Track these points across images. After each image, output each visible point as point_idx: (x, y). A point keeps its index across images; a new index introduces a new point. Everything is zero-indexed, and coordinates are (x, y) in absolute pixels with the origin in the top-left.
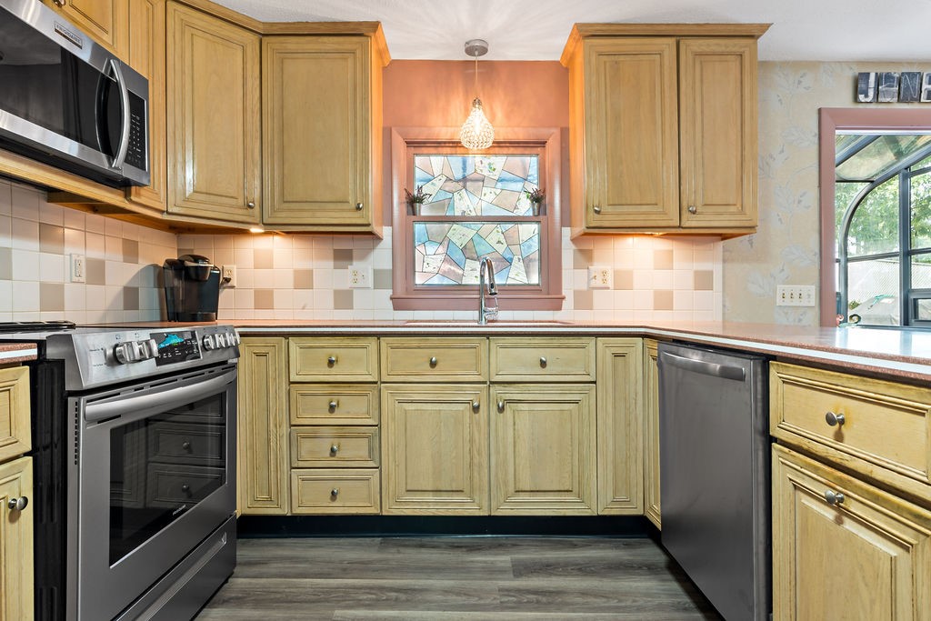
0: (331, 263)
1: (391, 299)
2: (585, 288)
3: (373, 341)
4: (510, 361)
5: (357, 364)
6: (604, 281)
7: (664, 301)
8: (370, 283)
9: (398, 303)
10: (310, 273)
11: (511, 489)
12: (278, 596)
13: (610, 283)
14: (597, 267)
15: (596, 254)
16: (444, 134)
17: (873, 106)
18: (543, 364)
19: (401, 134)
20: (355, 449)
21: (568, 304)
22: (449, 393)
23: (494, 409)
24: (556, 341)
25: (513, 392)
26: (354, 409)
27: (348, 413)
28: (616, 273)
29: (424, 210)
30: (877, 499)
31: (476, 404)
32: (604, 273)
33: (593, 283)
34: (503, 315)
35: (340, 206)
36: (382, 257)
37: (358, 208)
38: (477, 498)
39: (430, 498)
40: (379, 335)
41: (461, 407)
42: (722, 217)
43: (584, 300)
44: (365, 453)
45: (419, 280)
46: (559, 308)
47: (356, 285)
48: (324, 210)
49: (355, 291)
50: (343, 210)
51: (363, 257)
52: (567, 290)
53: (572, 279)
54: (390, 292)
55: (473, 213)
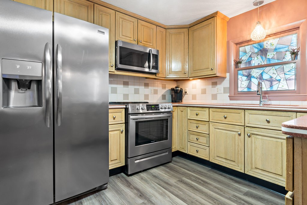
0: (211, 86)
1: (229, 96)
3: (208, 109)
8: (222, 91)
9: (231, 98)
10: (205, 89)
12: (175, 170)
16: (248, 39)
18: (268, 122)
19: (233, 42)
20: (203, 140)
22: (230, 127)
23: (246, 136)
24: (275, 113)
25: (255, 131)
26: (203, 129)
27: (201, 129)
29: (242, 66)
31: (239, 133)
35: (207, 70)
36: (226, 83)
37: (212, 70)
38: (240, 166)
39: (224, 160)
40: (209, 108)
41: (234, 133)
44: (205, 142)
45: (240, 90)
47: (218, 92)
48: (203, 72)
49: (218, 95)
50: (208, 71)
51: (220, 84)
54: (228, 94)
55: (263, 64)
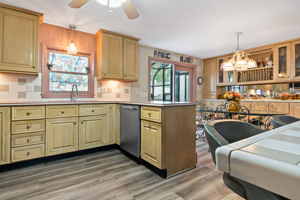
0: (17, 83)
1: (41, 95)
2: (100, 92)
3: (43, 107)
4: (85, 111)
5: (37, 114)
6: (105, 91)
7: (118, 96)
8: (33, 90)
9: (43, 96)
10: (8, 86)
11: (84, 143)
13: (106, 91)
14: (103, 87)
15: (103, 84)
16: (61, 47)
17: (157, 57)
18: (93, 111)
19: (45, 45)
20: (37, 139)
21: (96, 96)
22: (67, 120)
23: (80, 123)
24: (96, 105)
25: (85, 119)
26: (36, 127)
27: (34, 128)
28: (108, 89)
29: (53, 69)
30: (154, 124)
31: (75, 122)
32: (105, 89)
33: (102, 91)
34: (78, 99)
36: (38, 81)
37: (34, 67)
38: (75, 147)
39: (61, 149)
40: (45, 105)
41: (71, 123)
42: (131, 78)
43: (100, 95)
44: (40, 140)
45: (50, 89)
46: (93, 98)
47: (27, 90)
48: (20, 67)
49: (27, 93)
50: (28, 67)
51: (30, 82)
52: (96, 93)
53: (97, 90)
54: (41, 93)
55: (69, 71)
